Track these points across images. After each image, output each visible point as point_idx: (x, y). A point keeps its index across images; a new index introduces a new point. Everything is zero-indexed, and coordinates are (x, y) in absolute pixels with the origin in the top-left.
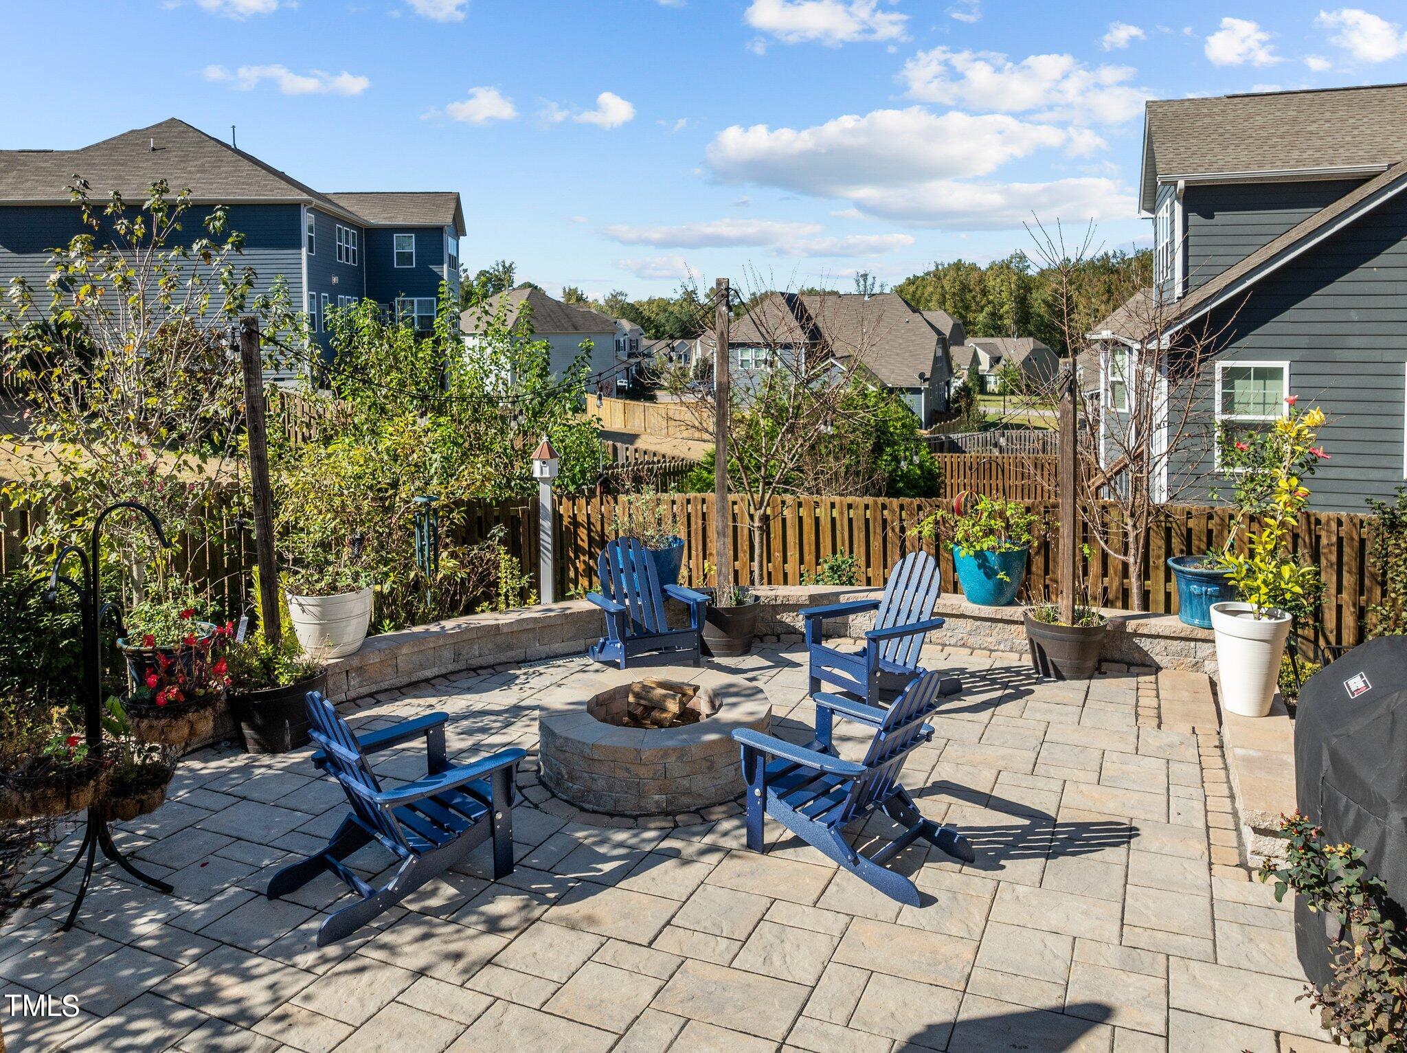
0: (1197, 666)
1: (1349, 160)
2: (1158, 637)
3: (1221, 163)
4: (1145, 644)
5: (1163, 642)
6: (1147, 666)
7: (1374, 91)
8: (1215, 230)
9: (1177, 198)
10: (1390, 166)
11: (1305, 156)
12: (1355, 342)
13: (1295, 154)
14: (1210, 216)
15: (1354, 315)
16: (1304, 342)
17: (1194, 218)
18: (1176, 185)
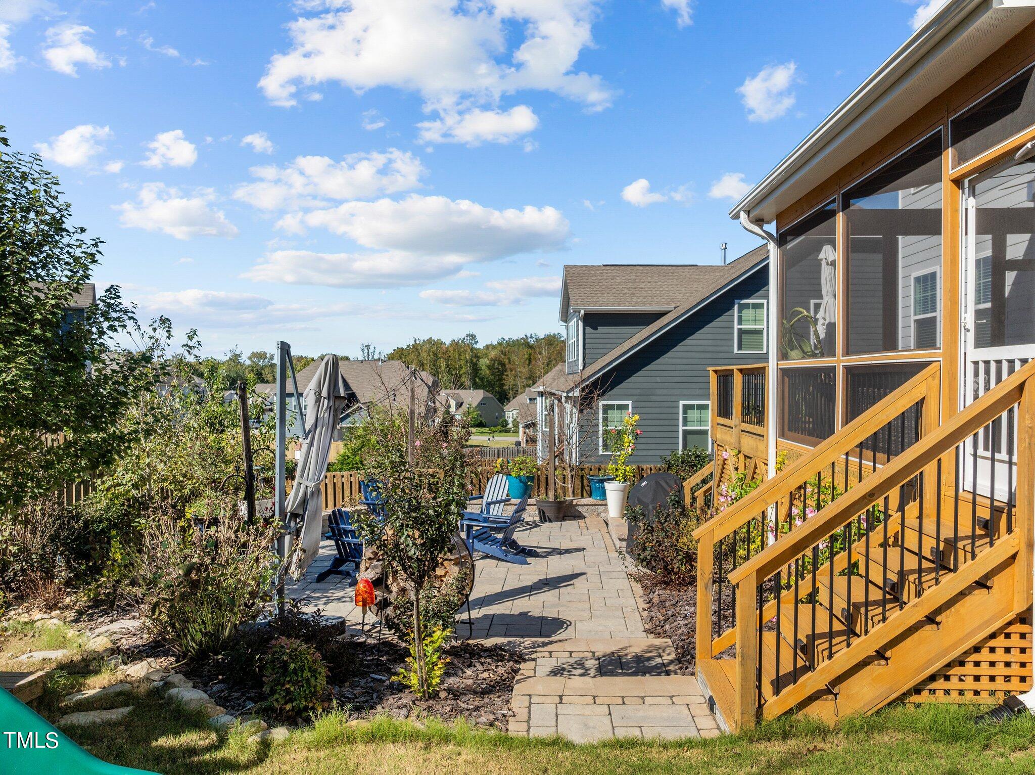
0: (598, 515)
1: (658, 304)
2: (585, 505)
3: (601, 302)
4: (579, 509)
5: (586, 507)
6: (580, 516)
7: (670, 268)
8: (598, 336)
9: (580, 319)
10: (675, 308)
11: (639, 300)
12: (659, 392)
13: (635, 299)
14: (596, 329)
15: (658, 380)
16: (638, 392)
17: (588, 329)
18: (580, 312)
